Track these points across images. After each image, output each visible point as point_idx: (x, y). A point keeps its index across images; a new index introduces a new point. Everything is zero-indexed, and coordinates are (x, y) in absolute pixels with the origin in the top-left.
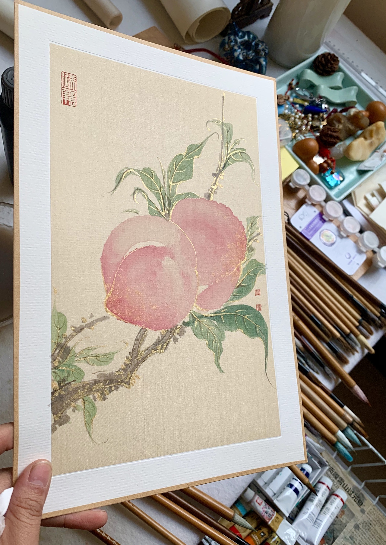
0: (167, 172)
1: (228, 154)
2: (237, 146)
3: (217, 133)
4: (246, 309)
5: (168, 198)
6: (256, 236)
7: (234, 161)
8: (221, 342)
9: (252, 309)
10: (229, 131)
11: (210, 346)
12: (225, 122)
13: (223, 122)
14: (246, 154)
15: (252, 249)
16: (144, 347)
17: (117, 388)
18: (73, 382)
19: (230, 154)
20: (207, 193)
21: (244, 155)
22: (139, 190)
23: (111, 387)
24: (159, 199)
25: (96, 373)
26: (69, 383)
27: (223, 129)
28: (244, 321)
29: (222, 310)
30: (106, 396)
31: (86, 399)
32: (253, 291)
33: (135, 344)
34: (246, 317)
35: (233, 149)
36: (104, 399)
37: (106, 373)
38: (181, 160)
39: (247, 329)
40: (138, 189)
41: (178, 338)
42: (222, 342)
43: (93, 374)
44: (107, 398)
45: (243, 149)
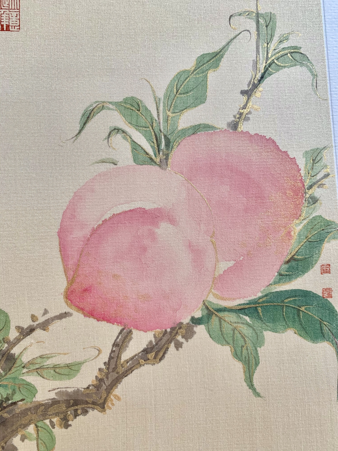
0: (163, 98)
1: (267, 58)
2: (285, 44)
3: (248, 31)
4: (302, 296)
6: (322, 178)
7: (279, 68)
8: (256, 349)
9: (315, 296)
10: (269, 24)
11: (237, 355)
12: (261, 11)
13: (258, 13)
14: (301, 53)
15: (314, 200)
16: (126, 355)
17: (85, 412)
18: (20, 401)
19: (271, 57)
20: (234, 121)
21: (297, 56)
22: (117, 130)
23: (77, 410)
25: (54, 390)
26: (15, 403)
27: (258, 22)
28: (299, 316)
29: (260, 298)
30: (70, 423)
31: (39, 424)
33: (112, 351)
34: (303, 308)
35: (277, 50)
36: (67, 426)
37: (69, 390)
38: (187, 78)
39: (304, 329)
40: (115, 129)
41: (182, 343)
42: (258, 349)
43: (49, 391)
44: (70, 425)
45: (296, 48)
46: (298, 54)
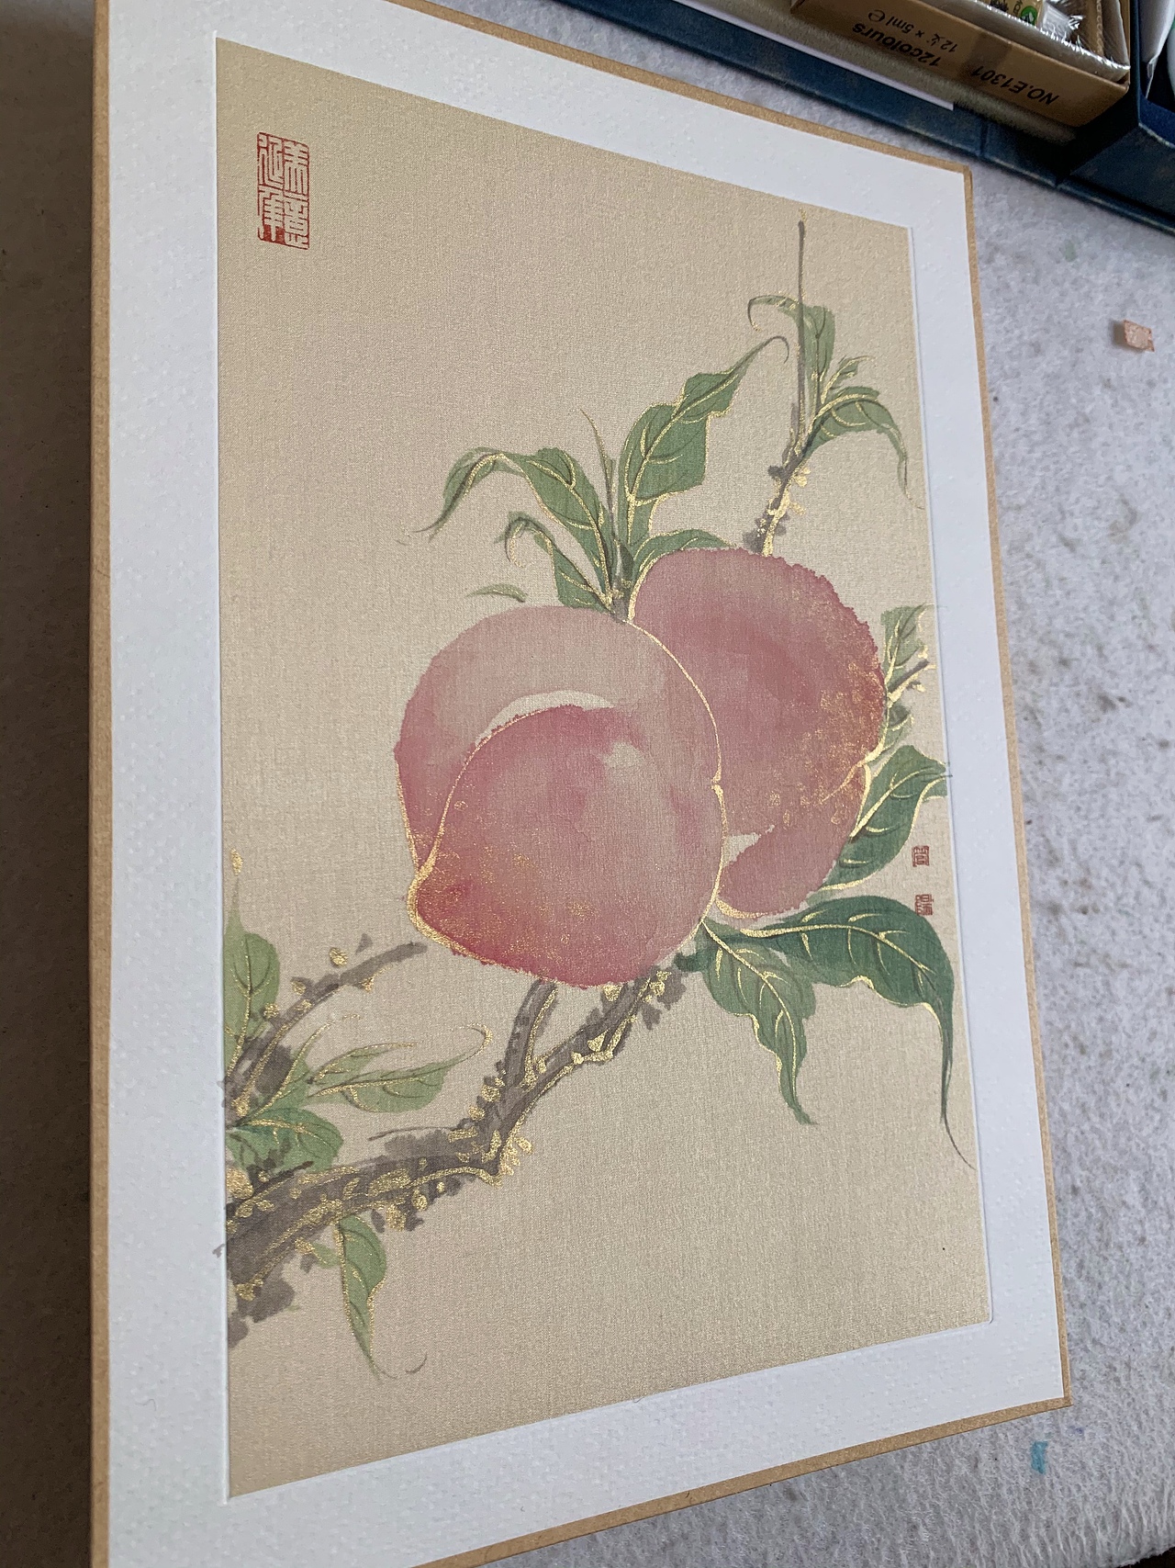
0: (618, 463)
1: (819, 406)
2: (851, 381)
3: (784, 339)
4: (880, 911)
5: (623, 548)
6: (916, 670)
7: (842, 429)
9: (902, 909)
10: (821, 331)
11: (766, 1037)
12: (808, 302)
13: (801, 304)
14: (879, 405)
15: (901, 713)
17: (454, 1186)
18: (300, 1168)
19: (825, 405)
20: (754, 532)
21: (871, 408)
22: (522, 521)
23: (436, 1182)
24: (591, 552)
25: (382, 1135)
26: (288, 1174)
27: (801, 325)
28: (875, 953)
29: (805, 914)
30: (419, 1215)
31: (347, 1224)
32: (905, 853)
33: (515, 1036)
34: (882, 935)
35: (836, 391)
36: (412, 1223)
37: (417, 1135)
38: (666, 424)
39: (885, 979)
40: (520, 519)
41: (659, 1012)
42: (804, 1020)
43: (371, 1139)
44: (420, 1221)
45: (868, 391)
46: (873, 405)
